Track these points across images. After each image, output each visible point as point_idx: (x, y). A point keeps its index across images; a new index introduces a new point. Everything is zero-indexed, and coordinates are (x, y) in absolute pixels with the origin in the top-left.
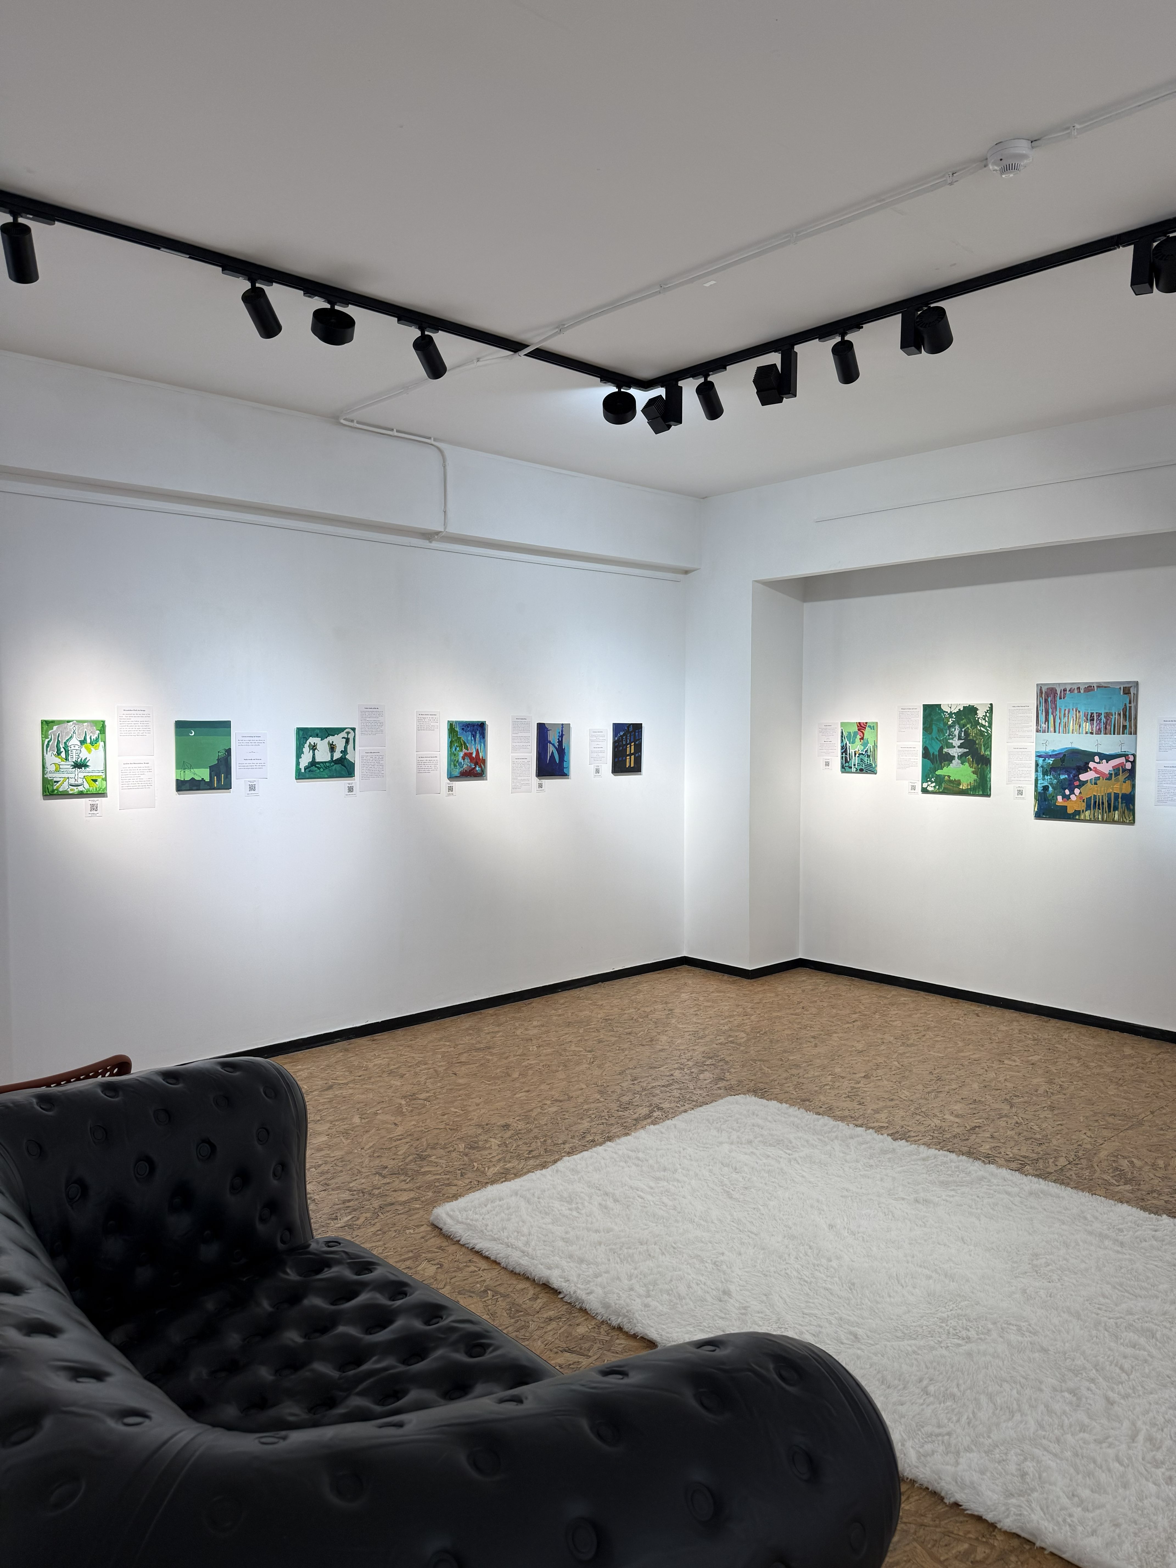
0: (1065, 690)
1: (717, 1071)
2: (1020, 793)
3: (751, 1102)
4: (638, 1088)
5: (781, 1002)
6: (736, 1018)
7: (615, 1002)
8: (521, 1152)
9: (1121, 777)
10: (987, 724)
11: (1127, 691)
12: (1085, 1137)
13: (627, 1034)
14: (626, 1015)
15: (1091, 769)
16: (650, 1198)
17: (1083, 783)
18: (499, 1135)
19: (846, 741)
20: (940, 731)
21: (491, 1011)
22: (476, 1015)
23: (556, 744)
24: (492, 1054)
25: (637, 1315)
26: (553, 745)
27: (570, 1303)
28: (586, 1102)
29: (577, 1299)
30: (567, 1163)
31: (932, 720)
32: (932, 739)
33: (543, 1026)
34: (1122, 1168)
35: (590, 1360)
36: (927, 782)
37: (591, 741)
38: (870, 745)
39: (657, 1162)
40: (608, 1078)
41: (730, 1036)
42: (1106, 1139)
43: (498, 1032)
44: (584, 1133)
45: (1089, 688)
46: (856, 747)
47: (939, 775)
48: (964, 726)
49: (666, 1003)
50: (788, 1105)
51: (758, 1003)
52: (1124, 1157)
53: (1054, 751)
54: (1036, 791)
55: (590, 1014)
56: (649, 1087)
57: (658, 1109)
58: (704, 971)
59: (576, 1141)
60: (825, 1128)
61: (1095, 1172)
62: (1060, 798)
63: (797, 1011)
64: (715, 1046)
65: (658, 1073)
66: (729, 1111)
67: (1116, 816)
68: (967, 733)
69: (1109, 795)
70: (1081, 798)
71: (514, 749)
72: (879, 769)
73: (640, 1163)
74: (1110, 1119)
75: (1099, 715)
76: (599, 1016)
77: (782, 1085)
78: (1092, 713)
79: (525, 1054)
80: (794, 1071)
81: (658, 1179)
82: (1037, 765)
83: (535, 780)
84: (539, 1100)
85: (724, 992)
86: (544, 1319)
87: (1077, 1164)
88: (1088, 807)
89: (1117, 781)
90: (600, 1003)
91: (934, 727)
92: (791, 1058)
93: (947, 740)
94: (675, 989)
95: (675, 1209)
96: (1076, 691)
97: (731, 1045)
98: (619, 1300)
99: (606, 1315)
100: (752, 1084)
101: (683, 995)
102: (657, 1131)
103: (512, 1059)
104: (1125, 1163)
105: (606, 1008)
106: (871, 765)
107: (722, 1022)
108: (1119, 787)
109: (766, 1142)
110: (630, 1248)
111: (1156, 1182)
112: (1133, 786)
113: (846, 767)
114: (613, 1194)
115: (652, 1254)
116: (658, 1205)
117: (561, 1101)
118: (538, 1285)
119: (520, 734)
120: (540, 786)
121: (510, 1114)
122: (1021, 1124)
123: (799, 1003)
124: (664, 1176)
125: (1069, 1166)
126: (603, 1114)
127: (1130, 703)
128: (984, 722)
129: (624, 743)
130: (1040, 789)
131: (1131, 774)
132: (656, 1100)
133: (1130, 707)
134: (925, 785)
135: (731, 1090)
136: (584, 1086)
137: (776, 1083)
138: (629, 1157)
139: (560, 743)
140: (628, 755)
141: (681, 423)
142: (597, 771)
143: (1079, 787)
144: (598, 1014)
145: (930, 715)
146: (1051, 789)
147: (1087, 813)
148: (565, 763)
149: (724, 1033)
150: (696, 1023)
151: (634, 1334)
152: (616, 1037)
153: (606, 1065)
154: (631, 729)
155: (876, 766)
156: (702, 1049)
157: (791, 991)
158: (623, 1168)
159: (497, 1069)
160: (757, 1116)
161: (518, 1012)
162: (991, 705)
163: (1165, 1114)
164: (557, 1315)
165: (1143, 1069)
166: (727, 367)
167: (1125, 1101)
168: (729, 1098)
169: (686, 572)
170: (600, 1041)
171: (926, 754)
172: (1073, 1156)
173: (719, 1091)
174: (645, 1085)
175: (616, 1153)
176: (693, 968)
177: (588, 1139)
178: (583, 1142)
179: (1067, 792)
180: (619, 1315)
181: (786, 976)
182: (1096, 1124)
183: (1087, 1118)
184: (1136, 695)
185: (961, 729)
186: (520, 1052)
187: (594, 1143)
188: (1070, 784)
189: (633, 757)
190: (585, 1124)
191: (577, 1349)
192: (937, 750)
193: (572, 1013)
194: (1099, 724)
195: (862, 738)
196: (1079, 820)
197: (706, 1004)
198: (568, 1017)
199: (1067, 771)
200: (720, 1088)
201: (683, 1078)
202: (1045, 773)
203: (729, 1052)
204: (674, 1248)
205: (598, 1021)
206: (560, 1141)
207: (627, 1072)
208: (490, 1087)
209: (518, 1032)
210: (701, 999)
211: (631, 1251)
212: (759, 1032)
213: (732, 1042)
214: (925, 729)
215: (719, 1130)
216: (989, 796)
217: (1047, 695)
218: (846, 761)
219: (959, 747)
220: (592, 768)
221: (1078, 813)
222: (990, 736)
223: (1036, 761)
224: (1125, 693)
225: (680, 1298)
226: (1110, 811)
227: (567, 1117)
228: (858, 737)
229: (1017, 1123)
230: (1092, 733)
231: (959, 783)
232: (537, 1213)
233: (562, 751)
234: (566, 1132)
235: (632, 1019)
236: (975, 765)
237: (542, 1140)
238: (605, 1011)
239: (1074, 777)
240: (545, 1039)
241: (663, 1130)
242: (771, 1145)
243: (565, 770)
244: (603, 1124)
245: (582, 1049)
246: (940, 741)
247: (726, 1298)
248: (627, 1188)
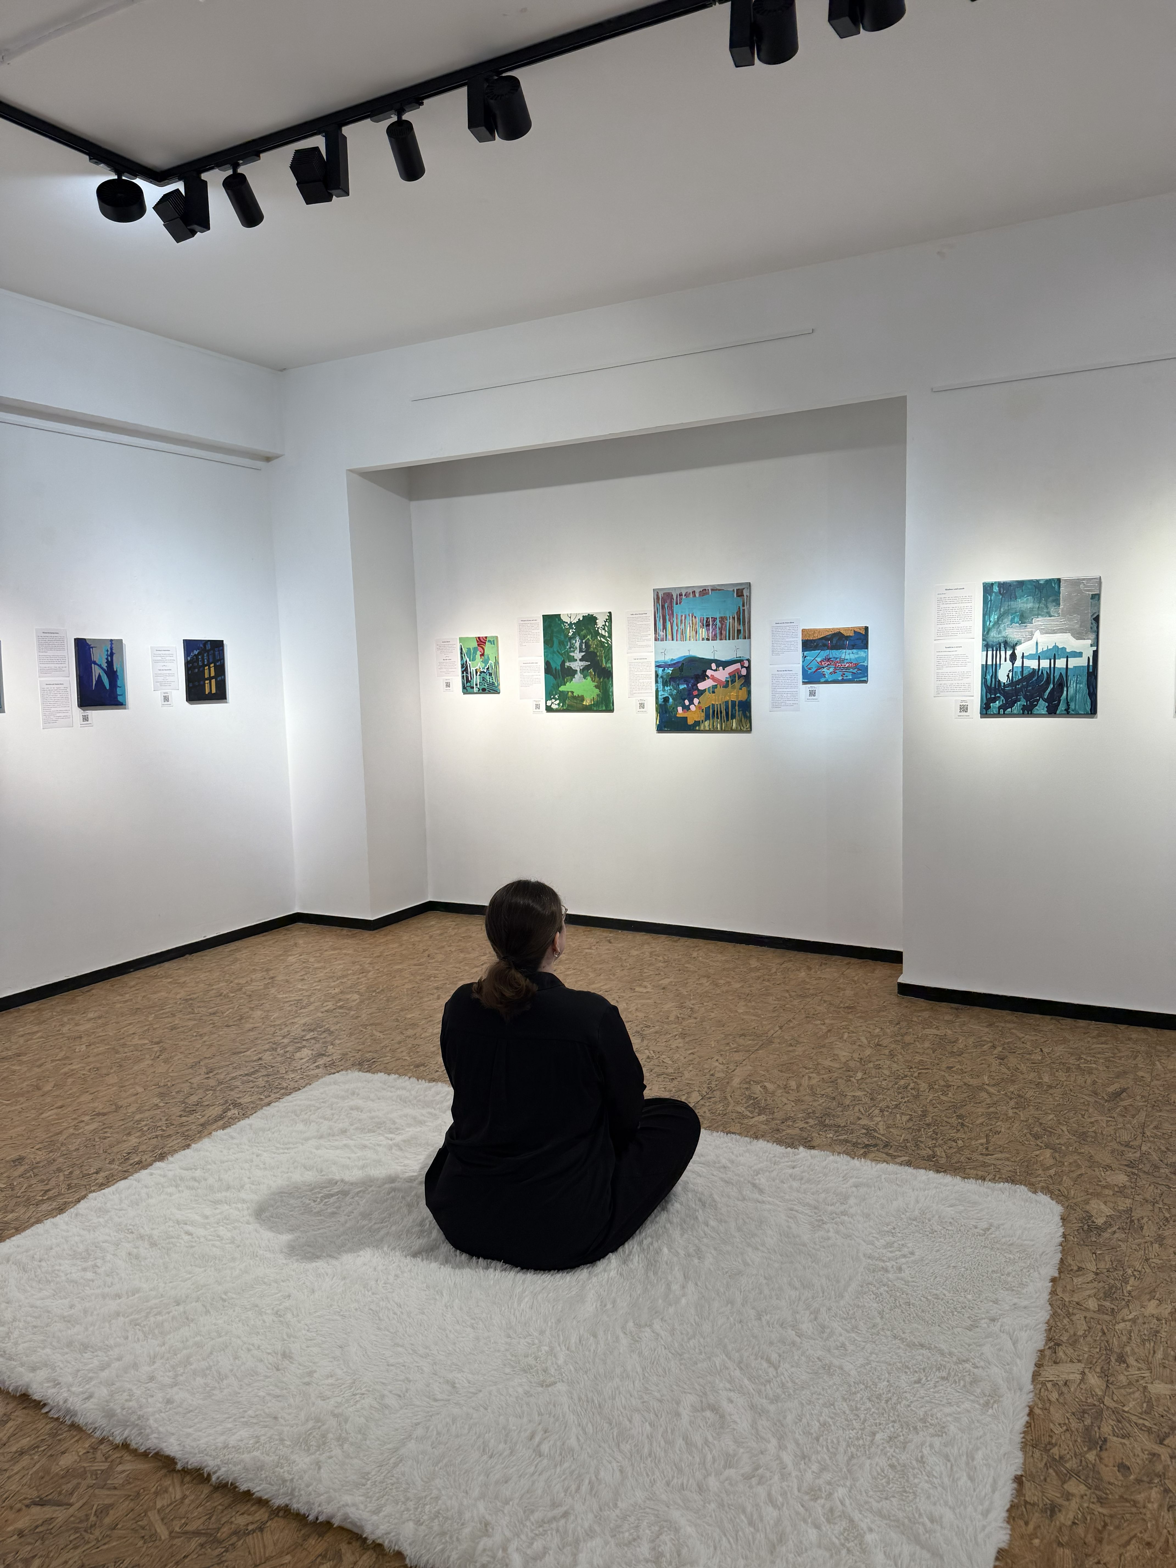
0: (681, 595)
1: (317, 1046)
2: (642, 706)
3: (354, 1079)
4: (212, 1082)
5: (404, 952)
6: (350, 977)
7: (203, 976)
8: (32, 1194)
9: (737, 684)
10: (607, 635)
11: (740, 593)
12: (717, 1064)
13: (211, 1014)
14: (214, 991)
15: (708, 677)
16: (201, 1232)
17: (702, 692)
18: (5, 1175)
19: (466, 658)
20: (561, 643)
21: (32, 1006)
22: (11, 1013)
23: (105, 665)
24: (21, 1063)
25: (151, 1422)
26: (100, 666)
27: (58, 1419)
28: (140, 1110)
29: (68, 1411)
30: (95, 1200)
31: (552, 632)
32: (554, 652)
33: (100, 1017)
34: (756, 1096)
35: (71, 1510)
36: (551, 699)
37: (155, 662)
38: (492, 662)
39: (220, 1180)
40: (176, 1074)
41: (340, 1000)
42: (738, 1064)
43: (37, 1032)
44: (129, 1153)
45: (704, 592)
46: (476, 665)
47: (563, 692)
48: (584, 637)
49: (268, 970)
50: (397, 1076)
51: (378, 957)
52: (757, 1083)
53: (672, 660)
54: (657, 702)
55: (166, 995)
56: (228, 1079)
57: (235, 1106)
58: (318, 927)
59: (115, 1166)
60: (438, 1098)
61: (728, 1105)
62: (680, 709)
63: (422, 960)
64: (320, 1015)
65: (243, 1058)
66: (323, 1096)
67: (734, 725)
68: (588, 645)
69: (727, 702)
70: (700, 708)
71: (43, 672)
72: (502, 688)
73: (196, 1184)
74: (741, 1041)
75: (714, 619)
76: (178, 997)
77: (393, 1051)
78: (708, 618)
79: (67, 1057)
80: (410, 1032)
81: (216, 1202)
82: (657, 676)
83: (78, 712)
84: (75, 1116)
85: (340, 949)
86: (11, 1455)
87: (710, 1098)
88: (707, 717)
89: (733, 688)
90: (182, 980)
91: (555, 639)
92: (409, 1016)
93: (568, 652)
94: (280, 953)
95: (232, 1242)
96: (691, 595)
97: (340, 1011)
98: (130, 1400)
99: (107, 1429)
100: (358, 1056)
101: (290, 958)
102: (225, 1137)
103: (49, 1066)
104: (757, 1089)
105: (189, 985)
106: (493, 684)
107: (333, 984)
108: (735, 694)
109: (364, 1129)
110: (159, 1313)
111: (788, 1107)
112: (749, 692)
113: (467, 688)
114: (150, 1237)
115: (191, 1317)
116: (210, 1240)
117: (104, 1114)
118: (14, 1397)
119: (50, 653)
120: (85, 719)
121: (29, 1141)
122: (652, 1058)
123: (424, 951)
124: (226, 1197)
125: (702, 1102)
126: (159, 1124)
127: (743, 606)
128: (603, 632)
129: (200, 664)
130: (661, 701)
131: (747, 680)
132: (234, 1094)
133: (744, 610)
134: (549, 703)
135: (332, 1068)
136: (140, 1089)
137: (388, 1049)
138: (182, 1179)
139: (110, 664)
140: (207, 679)
141: (208, 228)
142: (166, 699)
143: (698, 696)
144: (177, 994)
145: (550, 626)
146: (671, 700)
147: (707, 723)
148: (118, 689)
149: (333, 997)
150: (300, 990)
151: (145, 1451)
152: (195, 1020)
153: (176, 1058)
154: (208, 647)
155: (499, 685)
156: (303, 1021)
157: (417, 939)
158: (171, 1195)
159: (23, 1083)
160: (358, 1095)
161: (71, 1004)
162: (610, 613)
163: (793, 1028)
164: (33, 1442)
165: (769, 980)
166: (261, 155)
167: (754, 1018)
168: (328, 1079)
169: (268, 459)
170: (173, 1028)
171: (548, 669)
172: (706, 1089)
173: (317, 1071)
174: (222, 1076)
175: (165, 1176)
176: (307, 925)
177: (132, 1161)
178: (126, 1166)
179: (687, 702)
180: (126, 1427)
181: (414, 922)
182: (727, 1048)
183: (718, 1041)
184: (749, 597)
185: (582, 640)
186: (61, 1055)
187: (143, 1165)
188: (689, 694)
189: (213, 681)
190: (133, 1141)
191: (55, 1496)
192: (559, 664)
193: (144, 997)
194: (714, 630)
195: (482, 655)
196: (699, 731)
197: (316, 965)
198: (137, 1003)
199: (686, 681)
200: (318, 1067)
201: (273, 1061)
202: (665, 684)
203: (335, 1020)
204: (224, 1300)
205: (176, 1003)
206: (93, 1170)
207: (202, 1063)
208: (8, 1109)
209: (65, 1030)
210: (312, 960)
211: (159, 1318)
212: (375, 991)
213: (341, 1007)
214: (545, 642)
215: (306, 1122)
216: (612, 711)
217: (664, 601)
218: (468, 681)
219: (580, 660)
220: (158, 696)
221: (697, 723)
222: (610, 648)
223: (656, 672)
224: (738, 596)
225: (221, 1377)
226: (728, 720)
227: (108, 1135)
228: (479, 653)
229: (648, 1057)
230: (708, 639)
231: (582, 698)
232: (34, 1284)
233: (113, 674)
234: (103, 1156)
235: (221, 995)
236: (597, 679)
237: (66, 1173)
238: (187, 989)
239: (692, 686)
240: (101, 1034)
241: (234, 1134)
242: (370, 1131)
243: (120, 699)
244: (157, 1137)
245: (147, 1042)
246: (562, 655)
247: (286, 1362)
248: (171, 1223)
